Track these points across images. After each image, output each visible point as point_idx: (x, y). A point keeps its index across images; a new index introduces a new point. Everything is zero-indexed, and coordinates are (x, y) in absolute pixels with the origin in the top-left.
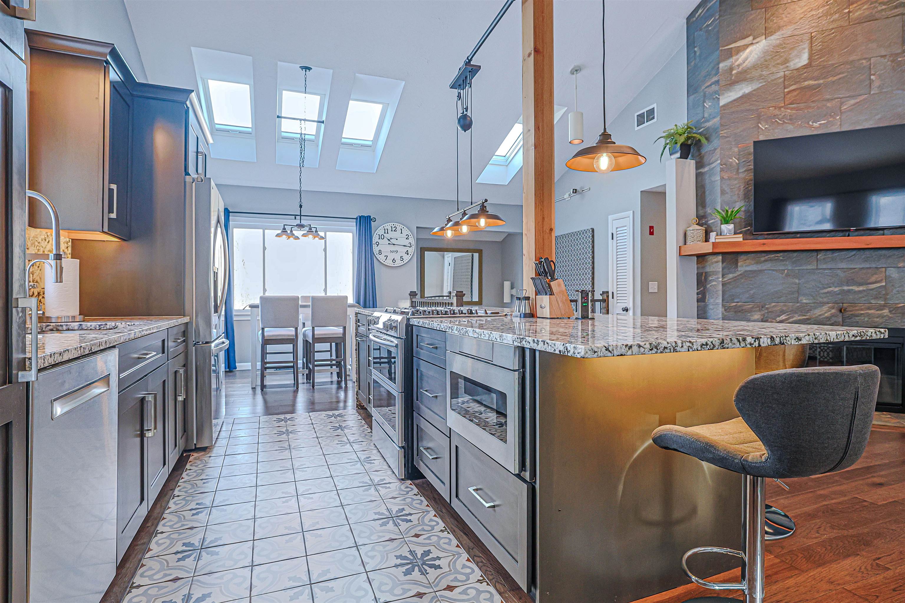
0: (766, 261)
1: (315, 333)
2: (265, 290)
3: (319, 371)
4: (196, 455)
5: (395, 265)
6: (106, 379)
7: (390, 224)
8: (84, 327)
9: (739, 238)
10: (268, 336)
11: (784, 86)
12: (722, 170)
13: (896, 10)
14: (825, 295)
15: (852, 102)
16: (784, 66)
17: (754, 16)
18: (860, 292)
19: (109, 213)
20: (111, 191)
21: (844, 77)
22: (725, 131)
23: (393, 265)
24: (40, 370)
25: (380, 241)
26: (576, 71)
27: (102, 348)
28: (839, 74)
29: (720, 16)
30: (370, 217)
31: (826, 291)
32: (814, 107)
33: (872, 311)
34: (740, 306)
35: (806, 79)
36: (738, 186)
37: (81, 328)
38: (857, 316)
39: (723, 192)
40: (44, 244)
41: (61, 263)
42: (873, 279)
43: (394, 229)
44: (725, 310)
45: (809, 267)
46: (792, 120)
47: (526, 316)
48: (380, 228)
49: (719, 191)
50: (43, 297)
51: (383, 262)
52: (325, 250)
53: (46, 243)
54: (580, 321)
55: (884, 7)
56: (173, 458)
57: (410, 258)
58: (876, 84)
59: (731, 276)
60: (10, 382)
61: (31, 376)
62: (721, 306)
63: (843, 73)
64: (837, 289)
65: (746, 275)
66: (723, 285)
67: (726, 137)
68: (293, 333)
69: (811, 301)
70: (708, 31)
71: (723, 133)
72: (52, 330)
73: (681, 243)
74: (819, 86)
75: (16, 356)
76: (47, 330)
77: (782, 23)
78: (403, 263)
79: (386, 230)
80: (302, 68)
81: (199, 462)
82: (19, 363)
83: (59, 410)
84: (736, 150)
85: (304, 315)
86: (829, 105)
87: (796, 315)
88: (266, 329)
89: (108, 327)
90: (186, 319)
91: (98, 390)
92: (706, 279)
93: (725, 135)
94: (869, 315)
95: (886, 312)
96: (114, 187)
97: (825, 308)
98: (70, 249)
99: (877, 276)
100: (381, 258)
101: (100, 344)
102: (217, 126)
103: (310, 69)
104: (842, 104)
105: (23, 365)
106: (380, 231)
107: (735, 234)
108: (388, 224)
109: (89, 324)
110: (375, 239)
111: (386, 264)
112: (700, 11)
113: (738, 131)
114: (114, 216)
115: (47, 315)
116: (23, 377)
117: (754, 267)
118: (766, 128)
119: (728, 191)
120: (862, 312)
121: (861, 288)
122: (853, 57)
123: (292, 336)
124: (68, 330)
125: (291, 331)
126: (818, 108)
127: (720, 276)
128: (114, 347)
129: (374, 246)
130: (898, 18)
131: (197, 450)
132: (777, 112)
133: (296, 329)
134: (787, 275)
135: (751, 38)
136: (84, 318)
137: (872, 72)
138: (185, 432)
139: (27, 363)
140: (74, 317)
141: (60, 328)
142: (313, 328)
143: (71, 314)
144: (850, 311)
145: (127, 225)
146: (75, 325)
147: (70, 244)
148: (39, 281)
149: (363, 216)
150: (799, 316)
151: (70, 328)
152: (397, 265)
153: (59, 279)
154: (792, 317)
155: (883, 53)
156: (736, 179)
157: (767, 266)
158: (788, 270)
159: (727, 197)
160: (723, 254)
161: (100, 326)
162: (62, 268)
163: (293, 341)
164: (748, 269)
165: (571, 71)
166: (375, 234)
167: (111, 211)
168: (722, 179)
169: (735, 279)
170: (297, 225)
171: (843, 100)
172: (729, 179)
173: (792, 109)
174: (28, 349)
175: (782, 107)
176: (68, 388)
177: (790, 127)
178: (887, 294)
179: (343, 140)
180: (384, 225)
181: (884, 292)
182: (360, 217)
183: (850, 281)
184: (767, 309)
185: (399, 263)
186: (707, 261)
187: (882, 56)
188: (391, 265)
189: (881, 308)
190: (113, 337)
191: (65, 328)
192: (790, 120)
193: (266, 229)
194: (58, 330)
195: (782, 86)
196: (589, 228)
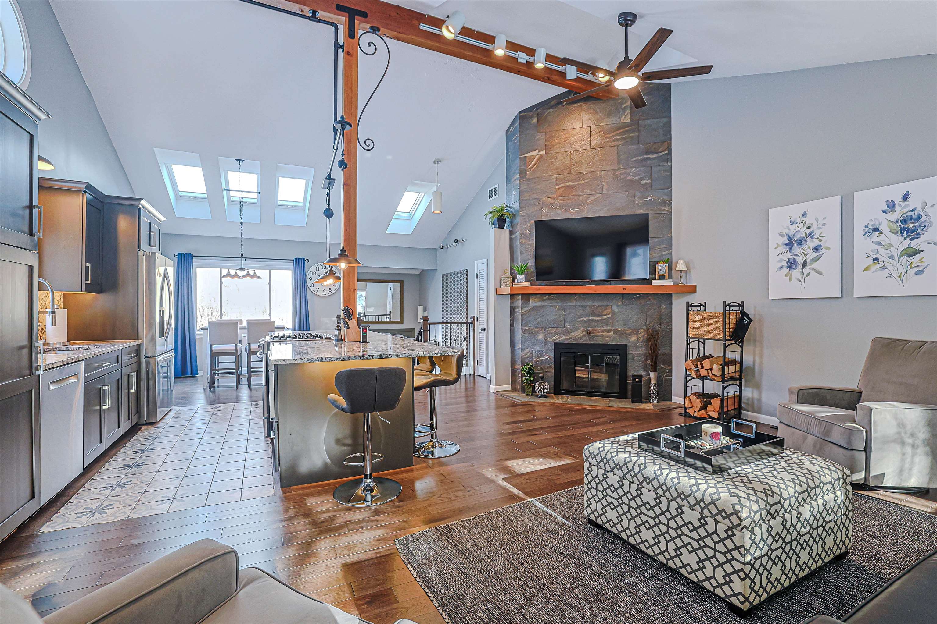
0: (547, 299)
1: (251, 347)
2: (221, 315)
3: (254, 376)
4: (146, 427)
5: (325, 295)
6: (76, 375)
7: (321, 263)
8: (69, 349)
9: (528, 284)
10: (215, 350)
11: (556, 184)
12: (521, 238)
13: (614, 143)
14: (580, 323)
15: (593, 198)
16: (556, 171)
17: (539, 137)
18: (598, 321)
19: (86, 280)
20: (87, 267)
21: (588, 181)
22: (523, 212)
23: (323, 295)
24: (44, 370)
25: (313, 277)
26: (437, 162)
27: (73, 361)
28: (586, 179)
29: (520, 135)
30: (304, 259)
31: (580, 320)
32: (573, 199)
33: (605, 333)
34: (532, 329)
35: (568, 181)
36: (530, 249)
37: (67, 349)
38: (597, 336)
39: (521, 253)
40: (45, 299)
41: (55, 316)
42: (605, 313)
43: (324, 268)
44: (523, 332)
45: (571, 304)
46: (560, 207)
47: (338, 340)
48: (313, 267)
49: (519, 251)
50: (45, 331)
51: (315, 293)
52: (270, 284)
53: (47, 298)
54: (361, 344)
55: (608, 140)
56: (126, 426)
57: (337, 289)
58: (605, 187)
59: (526, 309)
60: (33, 375)
61: (40, 372)
62: (520, 329)
63: (588, 179)
64: (586, 319)
65: (535, 308)
66: (522, 315)
67: (523, 216)
68: (235, 348)
69: (571, 327)
70: (514, 143)
71: (522, 213)
72: (50, 351)
73: (498, 286)
74: (575, 186)
75: (35, 365)
76: (47, 350)
77: (554, 143)
78: (331, 293)
79: (318, 269)
80: (237, 160)
81: (147, 430)
82: (36, 367)
83: (52, 387)
84: (529, 225)
85: (243, 335)
86: (581, 198)
87: (563, 336)
88: (213, 346)
89: (84, 349)
90: (139, 342)
91: (72, 380)
92: (514, 310)
93: (522, 214)
94: (603, 336)
95: (612, 333)
96: (89, 265)
97: (579, 331)
98: (62, 299)
99: (607, 311)
100: (314, 290)
101: (73, 359)
102: (180, 194)
103: (242, 161)
104: (588, 198)
105: (37, 368)
106: (313, 269)
107: (525, 282)
108: (319, 264)
109: (72, 347)
110: (309, 275)
111: (318, 294)
112: (511, 129)
113: (530, 212)
114: (89, 282)
115: (47, 342)
116: (37, 373)
117: (539, 304)
118: (546, 211)
119: (524, 252)
120: (599, 334)
121: (599, 318)
122: (593, 169)
123: (234, 350)
124: (60, 350)
125: (232, 347)
126: (575, 200)
127: (520, 309)
128: (82, 360)
129: (308, 281)
130: (615, 147)
131: (147, 424)
132: (552, 201)
133: (236, 345)
134: (559, 309)
135: (537, 151)
136: (70, 343)
137: (603, 180)
138: (138, 412)
139: (39, 367)
140: (64, 343)
141: (55, 350)
142: (249, 344)
143: (62, 341)
144: (593, 333)
145: (99, 284)
146: (64, 348)
147: (62, 296)
148: (42, 321)
149: (299, 258)
150: (565, 336)
151: (61, 349)
152: (327, 295)
153: (54, 324)
154: (562, 337)
155: (609, 169)
156: (529, 244)
157: (547, 303)
158: (559, 306)
159: (524, 256)
160: (522, 294)
161: (79, 348)
162: (55, 319)
163: (234, 353)
164: (537, 304)
165: (434, 162)
166: (309, 272)
167: (87, 279)
168: (521, 243)
169: (529, 311)
170: (239, 269)
171: (588, 196)
172: (525, 244)
173: (560, 200)
174: (39, 362)
175: (555, 198)
176: (57, 378)
177: (559, 212)
178: (613, 322)
179: (280, 203)
180: (316, 265)
181: (611, 321)
182: (296, 259)
183: (593, 314)
184: (547, 331)
185: (328, 293)
186: (514, 299)
187: (608, 170)
188: (321, 295)
189: (609, 331)
190: (82, 355)
191: (58, 349)
192: (560, 206)
193: (223, 268)
194: (54, 351)
195: (555, 184)
196: (465, 269)
